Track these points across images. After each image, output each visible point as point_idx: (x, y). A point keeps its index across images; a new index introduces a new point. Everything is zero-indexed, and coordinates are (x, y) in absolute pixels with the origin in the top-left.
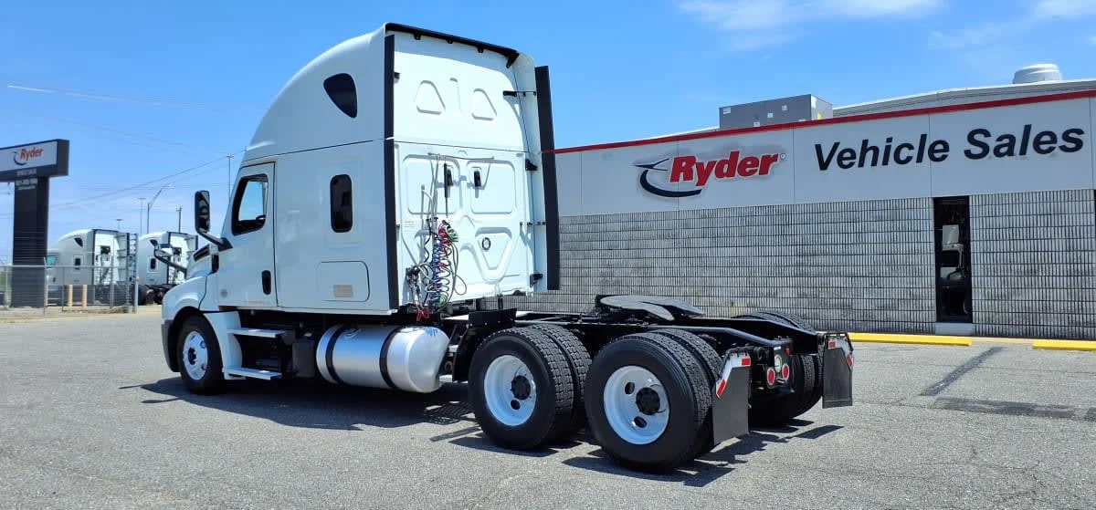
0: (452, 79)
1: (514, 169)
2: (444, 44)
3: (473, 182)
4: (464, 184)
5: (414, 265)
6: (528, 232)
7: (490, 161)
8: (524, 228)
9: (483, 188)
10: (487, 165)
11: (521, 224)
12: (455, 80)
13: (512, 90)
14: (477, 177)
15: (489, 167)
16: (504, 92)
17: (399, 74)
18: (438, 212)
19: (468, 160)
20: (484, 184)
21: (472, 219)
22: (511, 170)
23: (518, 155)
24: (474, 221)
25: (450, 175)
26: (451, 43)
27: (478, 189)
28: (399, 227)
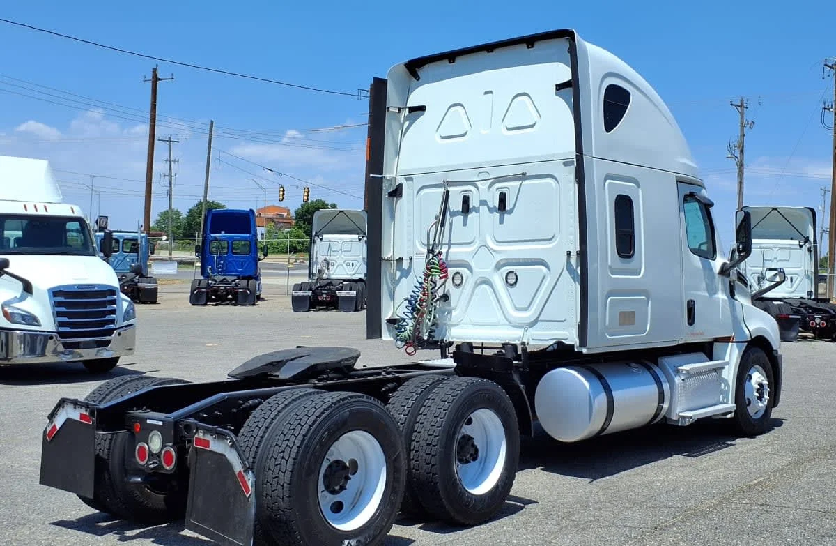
0: (486, 93)
1: (557, 181)
2: (484, 55)
3: (498, 206)
4: (485, 209)
6: (577, 266)
7: (524, 177)
8: (573, 261)
9: (511, 212)
10: (518, 183)
11: (569, 254)
12: (490, 92)
14: (503, 199)
15: (521, 185)
16: (557, 85)
17: (425, 107)
18: (452, 242)
19: (491, 181)
20: (511, 207)
21: (492, 249)
22: (554, 185)
23: (566, 164)
24: (494, 251)
25: (466, 201)
26: (492, 51)
27: (504, 214)
28: (411, 259)
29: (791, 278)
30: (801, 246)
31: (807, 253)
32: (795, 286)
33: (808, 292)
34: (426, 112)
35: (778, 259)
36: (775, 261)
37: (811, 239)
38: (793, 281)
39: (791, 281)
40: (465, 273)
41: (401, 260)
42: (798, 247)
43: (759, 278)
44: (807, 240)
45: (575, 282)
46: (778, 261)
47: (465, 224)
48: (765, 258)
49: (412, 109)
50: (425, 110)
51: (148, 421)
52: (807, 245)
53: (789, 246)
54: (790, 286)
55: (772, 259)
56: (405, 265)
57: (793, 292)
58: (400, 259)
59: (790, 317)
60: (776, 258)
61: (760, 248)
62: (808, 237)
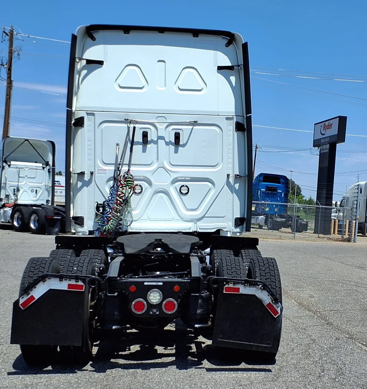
0: (159, 61)
1: (221, 129)
3: (173, 141)
4: (161, 142)
5: (105, 200)
6: (235, 183)
7: (195, 123)
8: (231, 180)
9: (184, 145)
10: (191, 127)
11: (228, 176)
12: (164, 61)
13: (230, 65)
14: (177, 137)
15: (192, 129)
16: (218, 67)
17: (103, 62)
18: (132, 163)
19: (168, 124)
20: (184, 143)
21: (169, 170)
22: (218, 131)
23: (227, 119)
24: (171, 171)
25: (145, 135)
26: (163, 33)
27: (178, 147)
28: (92, 173)
29: (36, 191)
30: (44, 168)
31: (47, 173)
32: (38, 196)
33: (47, 200)
34: (104, 66)
35: (28, 177)
36: (26, 178)
37: (51, 163)
38: (38, 192)
39: (36, 192)
40: (145, 185)
41: (82, 174)
42: (42, 169)
43: (14, 189)
44: (47, 164)
45: (232, 193)
46: (28, 178)
47: (144, 151)
48: (20, 176)
49: (89, 62)
50: (103, 64)
51: (145, 284)
52: (48, 167)
53: (35, 167)
54: (35, 196)
55: (24, 176)
56: (87, 177)
57: (37, 200)
58: (82, 172)
59: (55, 217)
60: (26, 176)
61: (16, 168)
62: (48, 162)
